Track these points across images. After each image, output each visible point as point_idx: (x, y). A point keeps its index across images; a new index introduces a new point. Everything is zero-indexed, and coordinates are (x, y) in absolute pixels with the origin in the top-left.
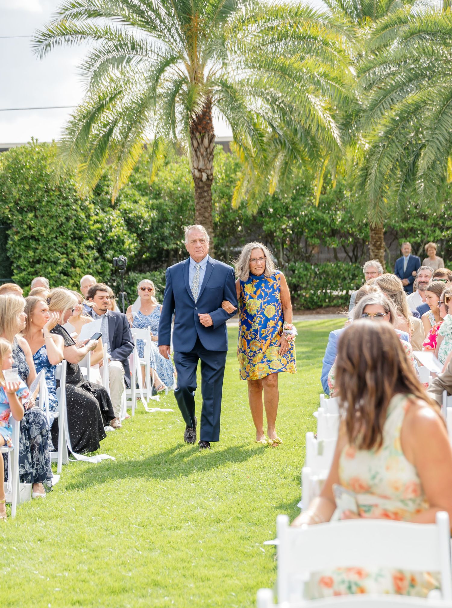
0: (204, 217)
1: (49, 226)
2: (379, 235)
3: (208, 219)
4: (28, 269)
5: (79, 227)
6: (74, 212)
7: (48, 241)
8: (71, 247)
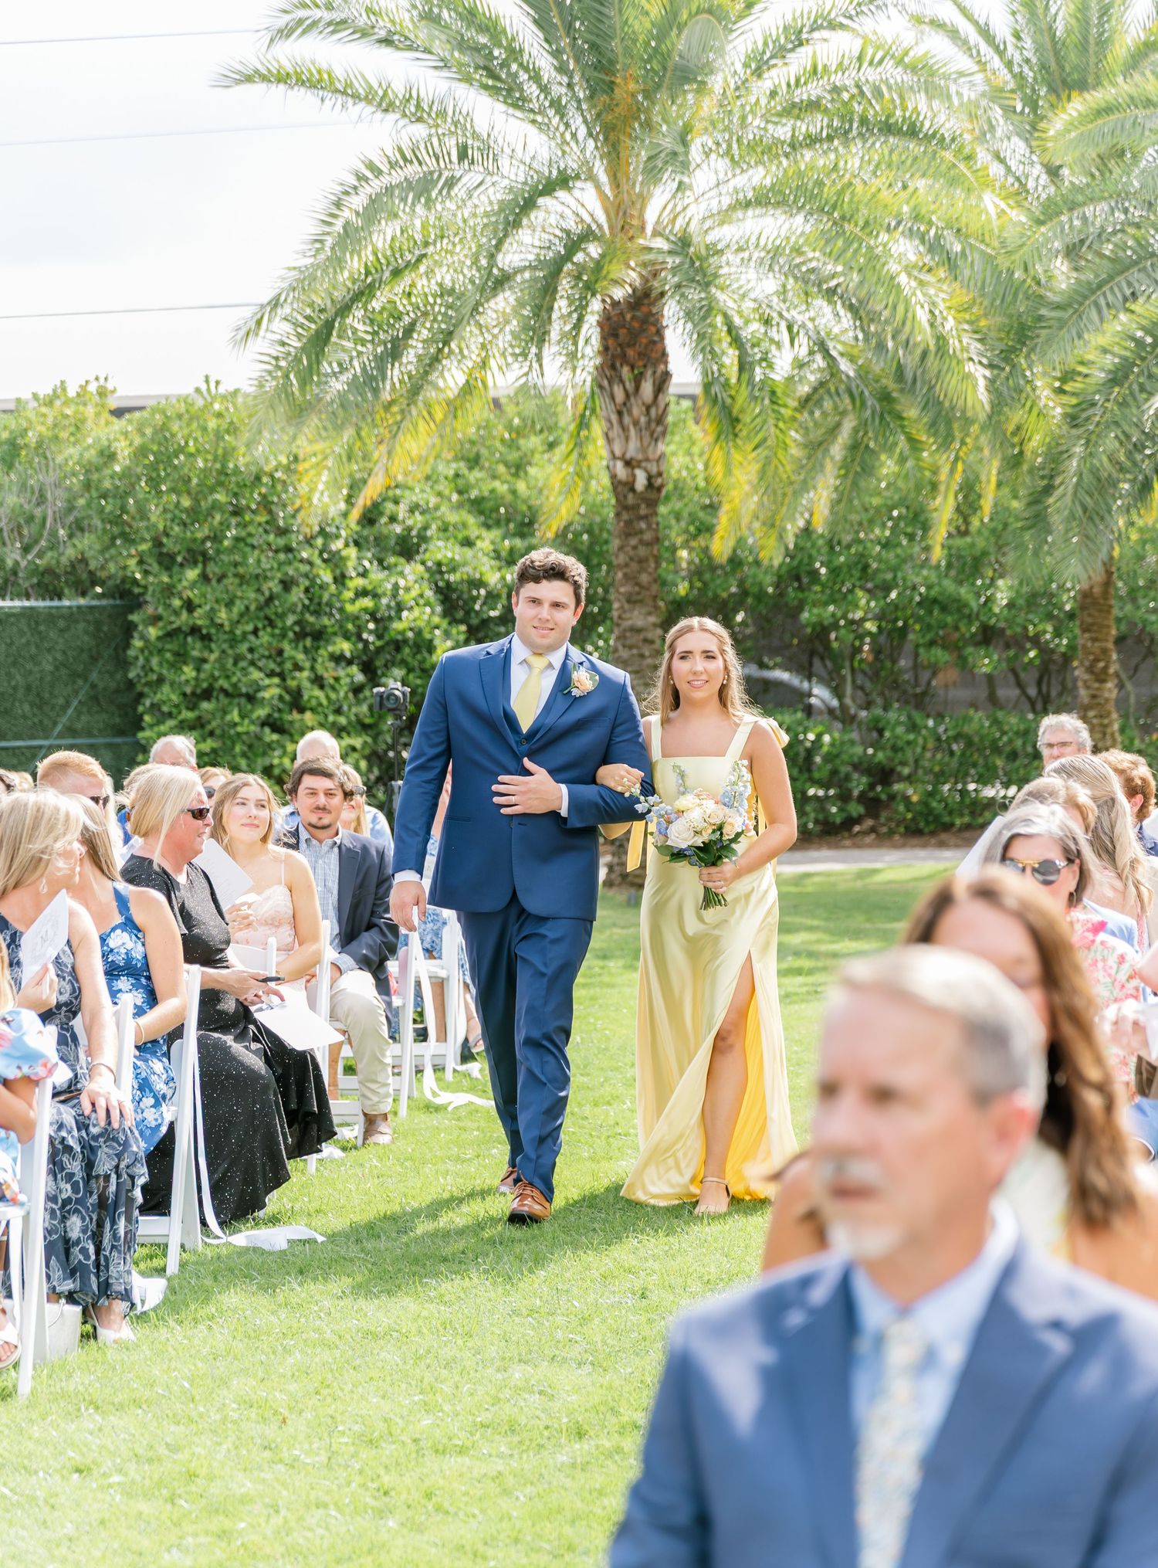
0: (637, 584)
1: (238, 602)
2: (1103, 644)
3: (647, 589)
4: (180, 713)
5: (316, 606)
6: (304, 568)
7: (233, 641)
8: (293, 658)
